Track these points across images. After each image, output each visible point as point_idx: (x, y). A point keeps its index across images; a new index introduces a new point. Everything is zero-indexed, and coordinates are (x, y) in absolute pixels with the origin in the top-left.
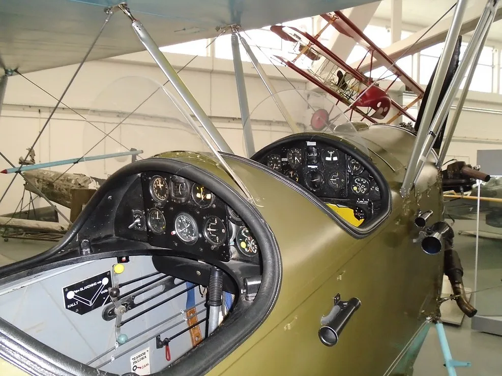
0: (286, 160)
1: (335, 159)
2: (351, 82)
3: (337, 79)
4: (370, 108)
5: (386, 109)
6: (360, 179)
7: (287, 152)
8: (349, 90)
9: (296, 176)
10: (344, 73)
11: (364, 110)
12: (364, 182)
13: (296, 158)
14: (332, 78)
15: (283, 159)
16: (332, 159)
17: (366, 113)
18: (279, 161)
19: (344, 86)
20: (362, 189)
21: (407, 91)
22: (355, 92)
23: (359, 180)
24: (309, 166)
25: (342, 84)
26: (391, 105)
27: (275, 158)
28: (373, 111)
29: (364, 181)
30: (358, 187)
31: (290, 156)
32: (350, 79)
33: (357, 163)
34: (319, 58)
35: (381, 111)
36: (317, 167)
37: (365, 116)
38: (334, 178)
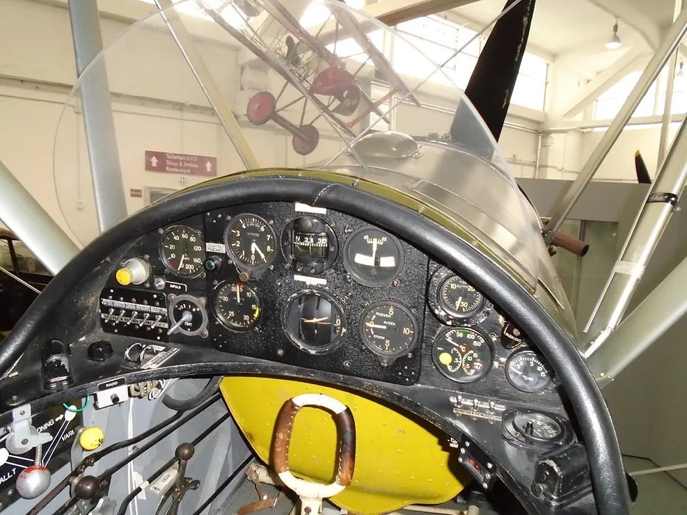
0: (220, 248)
1: (388, 262)
2: (306, 56)
3: (285, 50)
4: (333, 97)
5: (355, 102)
6: (465, 334)
7: (222, 224)
8: (303, 67)
9: (252, 301)
10: (296, 40)
11: (324, 99)
12: (476, 344)
13: (254, 247)
14: (278, 46)
15: (212, 247)
16: (377, 263)
17: (326, 105)
18: (198, 248)
19: (296, 62)
20: (467, 361)
21: (377, 79)
22: (311, 71)
23: (460, 335)
24: (297, 278)
25: (293, 58)
26: (361, 98)
27: (185, 236)
28: (337, 103)
29: (477, 339)
30: (454, 356)
31: (232, 238)
32: (304, 52)
33: (471, 289)
34: (259, 13)
35: (348, 103)
36: (323, 282)
37: (325, 109)
38: (379, 321)
